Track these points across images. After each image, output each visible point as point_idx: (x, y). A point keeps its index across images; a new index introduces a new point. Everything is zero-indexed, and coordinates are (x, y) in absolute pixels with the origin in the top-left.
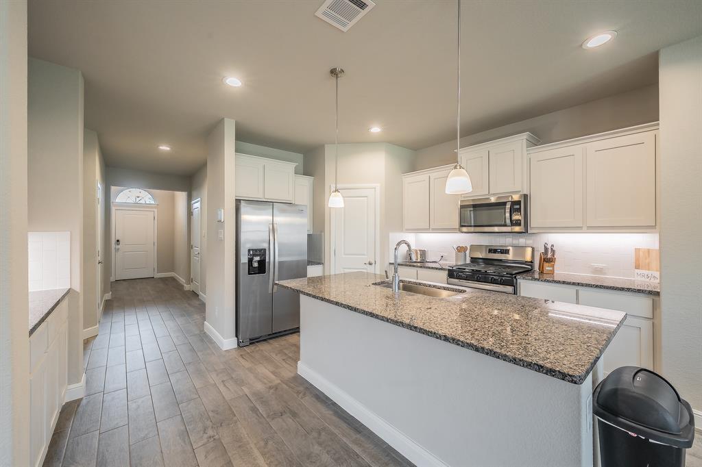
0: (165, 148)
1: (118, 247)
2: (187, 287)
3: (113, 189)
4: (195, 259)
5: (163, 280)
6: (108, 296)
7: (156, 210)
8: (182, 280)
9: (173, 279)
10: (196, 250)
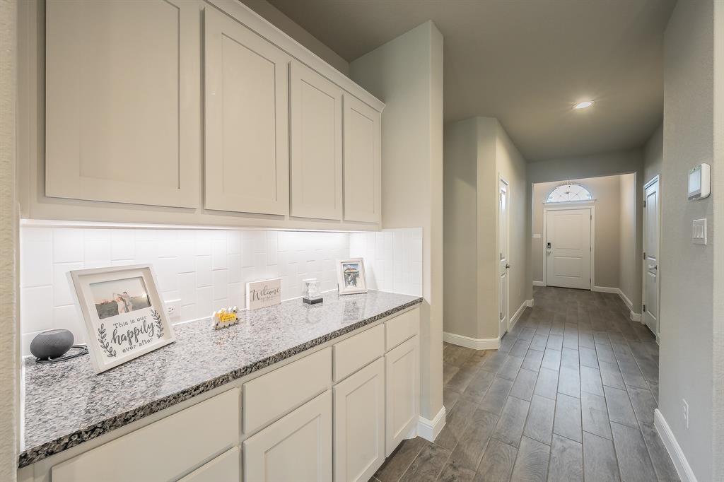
0: (584, 104)
1: (549, 250)
2: (635, 316)
3: (537, 187)
4: (648, 276)
5: (602, 296)
6: (529, 303)
7: (593, 207)
8: (630, 303)
9: (617, 298)
10: (651, 262)
